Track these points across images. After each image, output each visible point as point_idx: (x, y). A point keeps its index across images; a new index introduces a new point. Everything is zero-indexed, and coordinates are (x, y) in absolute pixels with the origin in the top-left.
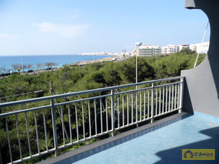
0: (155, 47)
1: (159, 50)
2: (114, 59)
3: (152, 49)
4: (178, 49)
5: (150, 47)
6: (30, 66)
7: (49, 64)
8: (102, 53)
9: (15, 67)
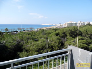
0: (74, 23)
1: (76, 24)
2: (56, 27)
3: (73, 23)
4: (85, 23)
5: (72, 23)
6: (24, 29)
7: (31, 28)
8: (51, 24)
9: (19, 29)
